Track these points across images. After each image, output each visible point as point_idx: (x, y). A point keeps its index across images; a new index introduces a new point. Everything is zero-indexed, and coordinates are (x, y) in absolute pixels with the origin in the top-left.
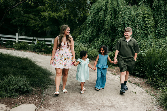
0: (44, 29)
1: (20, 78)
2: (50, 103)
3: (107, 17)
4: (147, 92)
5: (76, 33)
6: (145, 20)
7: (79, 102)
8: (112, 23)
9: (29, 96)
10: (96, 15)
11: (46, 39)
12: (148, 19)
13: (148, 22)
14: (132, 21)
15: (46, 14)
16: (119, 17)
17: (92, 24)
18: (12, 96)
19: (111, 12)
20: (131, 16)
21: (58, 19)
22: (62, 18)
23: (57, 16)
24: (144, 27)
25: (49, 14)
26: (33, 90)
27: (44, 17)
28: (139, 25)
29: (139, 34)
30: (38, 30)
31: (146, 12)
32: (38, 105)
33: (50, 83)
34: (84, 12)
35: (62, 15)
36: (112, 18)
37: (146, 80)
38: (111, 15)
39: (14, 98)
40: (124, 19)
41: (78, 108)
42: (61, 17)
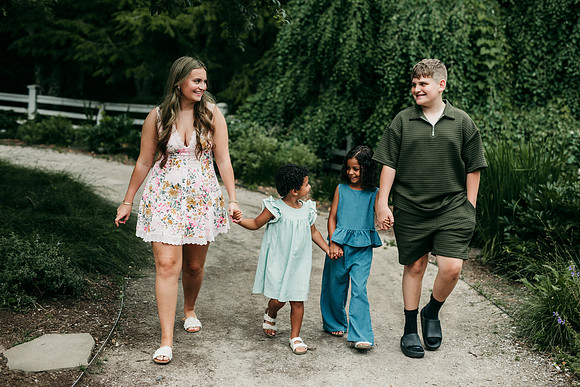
0: (128, 73)
1: (40, 241)
2: (144, 329)
3: (348, 32)
4: (481, 294)
5: (238, 88)
6: (480, 42)
7: (244, 327)
8: (364, 52)
9: (70, 306)
10: (307, 24)
11: (134, 109)
12: (489, 42)
13: (487, 52)
14: (434, 48)
15: (134, 19)
16: (390, 33)
17: (294, 58)
18: (12, 304)
19: (363, 16)
20: (431, 28)
21: (176, 37)
22: (192, 34)
23: (172, 27)
24: (475, 67)
25: (146, 19)
26: (85, 283)
27: (128, 31)
28: (456, 63)
29: (457, 92)
30: (107, 76)
31: (481, 16)
32: (104, 337)
33: (144, 260)
34: (267, 14)
35: (191, 22)
36: (363, 35)
37: (478, 253)
38: (362, 26)
39: (18, 312)
40: (407, 38)
41: (242, 345)
42: (187, 31)
